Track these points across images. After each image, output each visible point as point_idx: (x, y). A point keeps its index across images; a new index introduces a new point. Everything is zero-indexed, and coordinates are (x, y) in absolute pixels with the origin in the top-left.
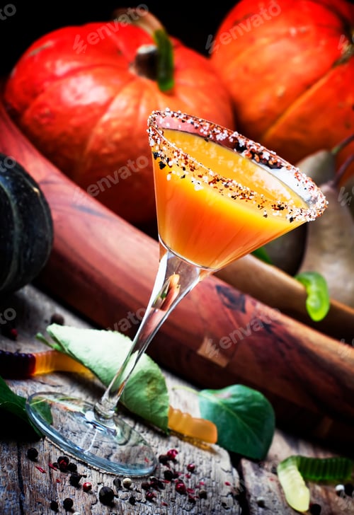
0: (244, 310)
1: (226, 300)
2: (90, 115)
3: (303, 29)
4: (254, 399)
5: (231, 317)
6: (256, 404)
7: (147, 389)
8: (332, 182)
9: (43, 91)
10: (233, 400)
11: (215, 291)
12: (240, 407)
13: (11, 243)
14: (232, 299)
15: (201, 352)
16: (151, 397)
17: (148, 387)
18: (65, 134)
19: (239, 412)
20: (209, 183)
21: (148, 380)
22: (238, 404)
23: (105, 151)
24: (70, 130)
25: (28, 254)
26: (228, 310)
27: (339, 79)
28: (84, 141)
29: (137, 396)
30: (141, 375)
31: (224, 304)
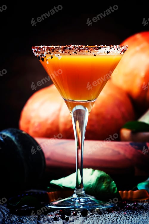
7: (104, 184)
9: (32, 118)
11: (130, 146)
14: (139, 146)
16: (107, 187)
17: (104, 183)
20: (62, 52)
21: (102, 180)
29: (101, 190)
30: (98, 179)
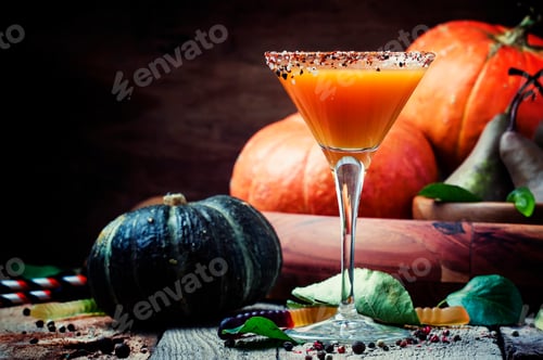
0: (463, 232)
1: (445, 230)
2: (296, 172)
3: (450, 48)
4: (491, 281)
5: (455, 241)
6: (495, 284)
7: (389, 297)
8: (509, 129)
9: (254, 176)
10: (475, 289)
11: (433, 228)
12: (483, 292)
13: (237, 243)
14: (450, 228)
15: (443, 280)
16: (394, 301)
17: (389, 295)
18: (283, 196)
19: (483, 296)
20: (321, 64)
21: (386, 289)
22: (480, 290)
23: (320, 193)
24: (285, 191)
25: (256, 249)
26: (450, 237)
27: (494, 68)
28: (300, 194)
31: (444, 233)
